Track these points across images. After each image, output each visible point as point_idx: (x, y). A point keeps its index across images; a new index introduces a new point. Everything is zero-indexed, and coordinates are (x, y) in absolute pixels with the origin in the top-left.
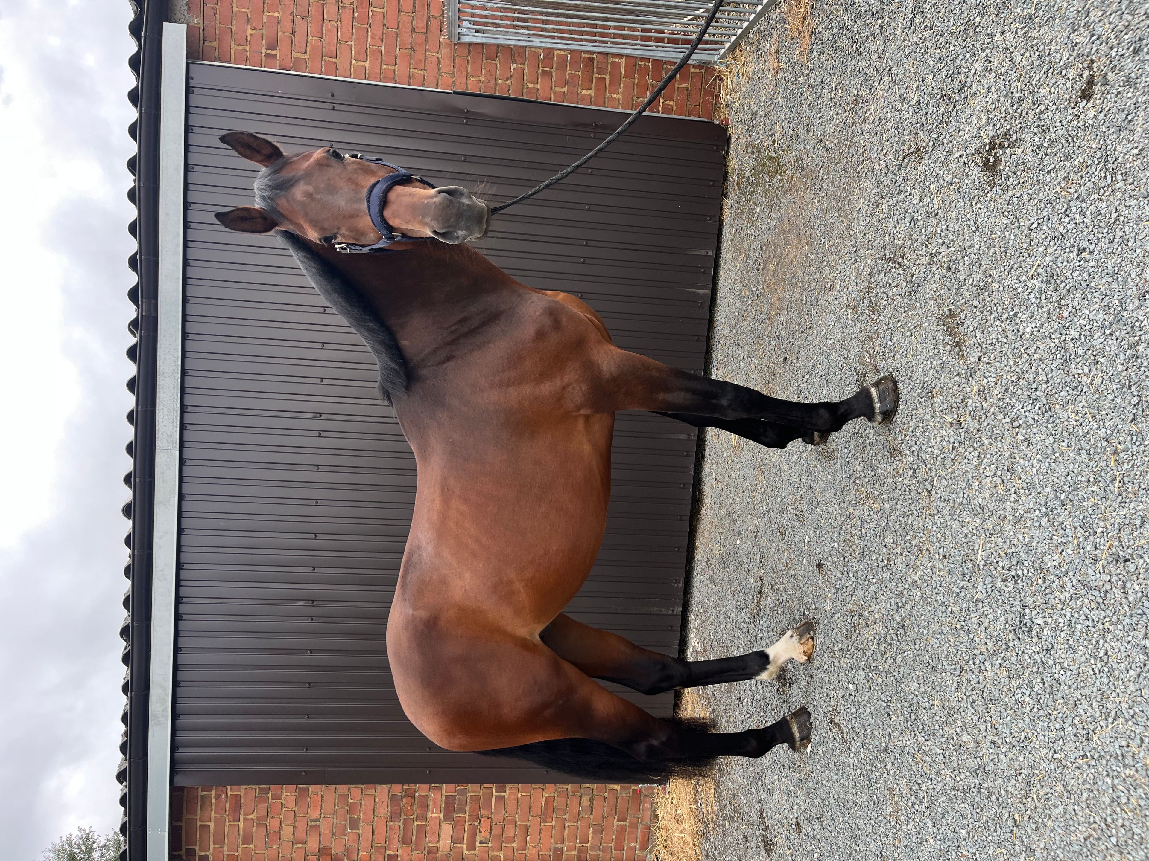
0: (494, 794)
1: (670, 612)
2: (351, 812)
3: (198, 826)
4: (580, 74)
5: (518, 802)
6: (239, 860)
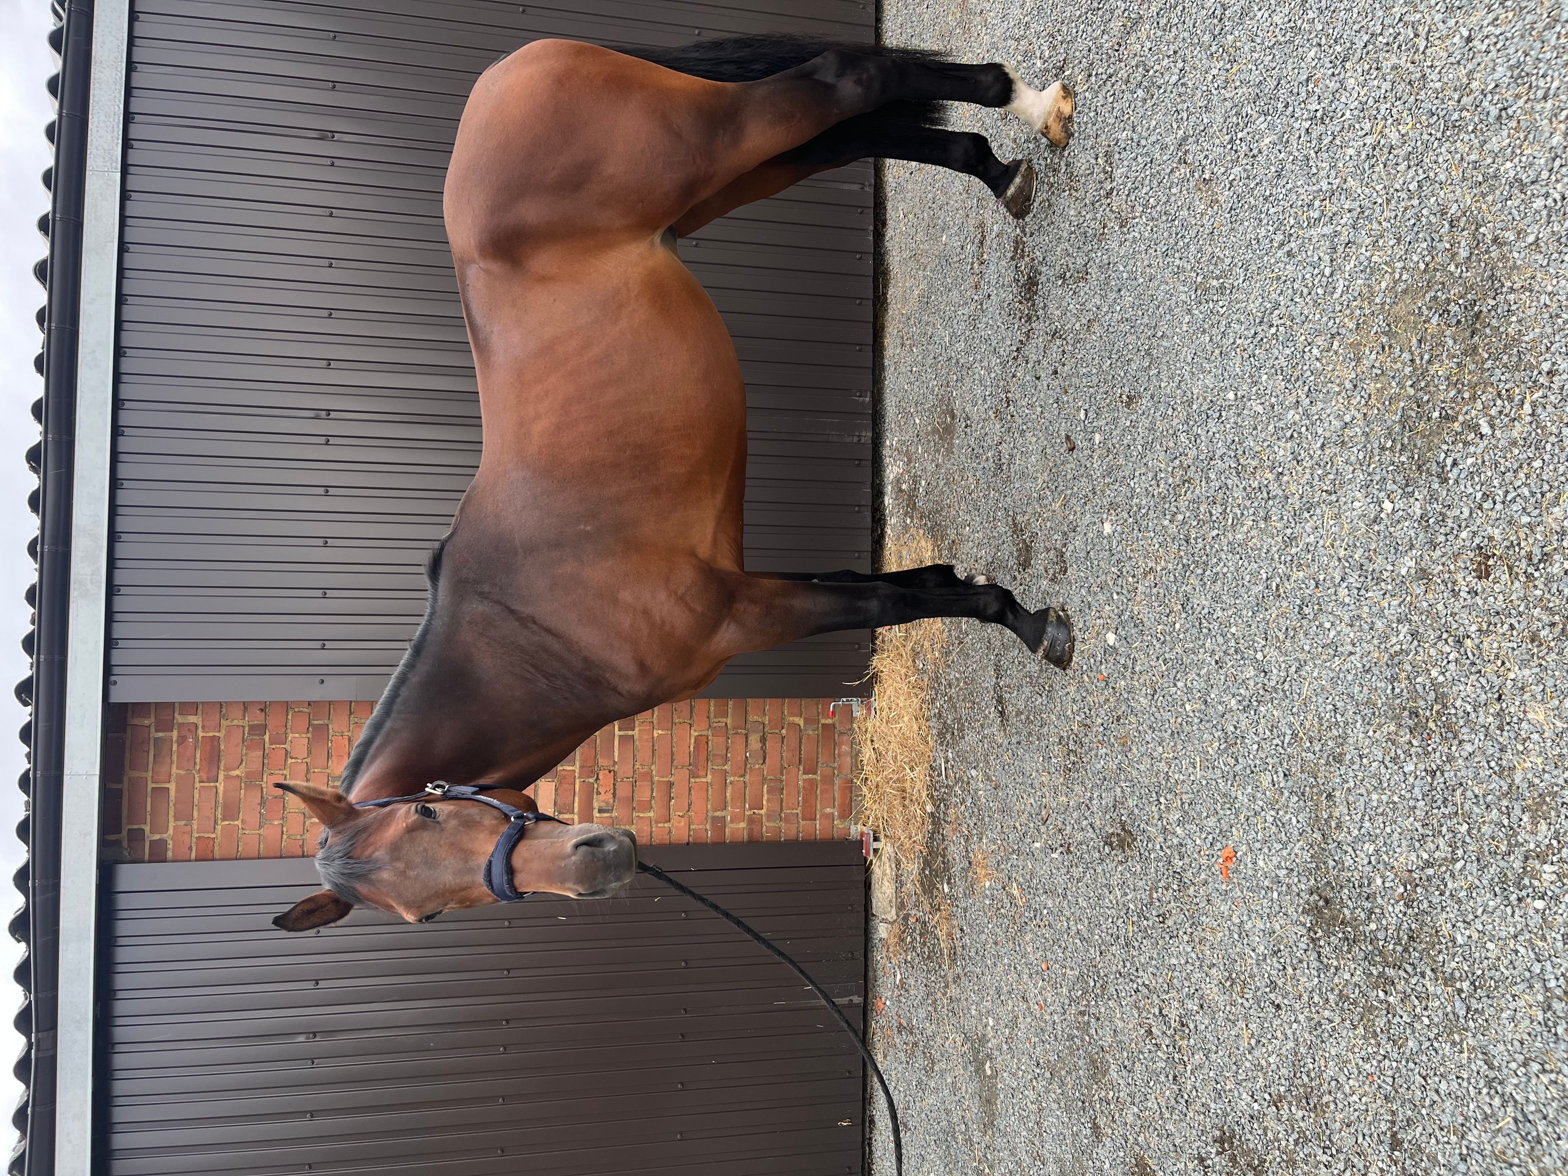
0: (617, 732)
1: (855, 440)
3: (149, 789)
5: (653, 746)
6: (216, 848)
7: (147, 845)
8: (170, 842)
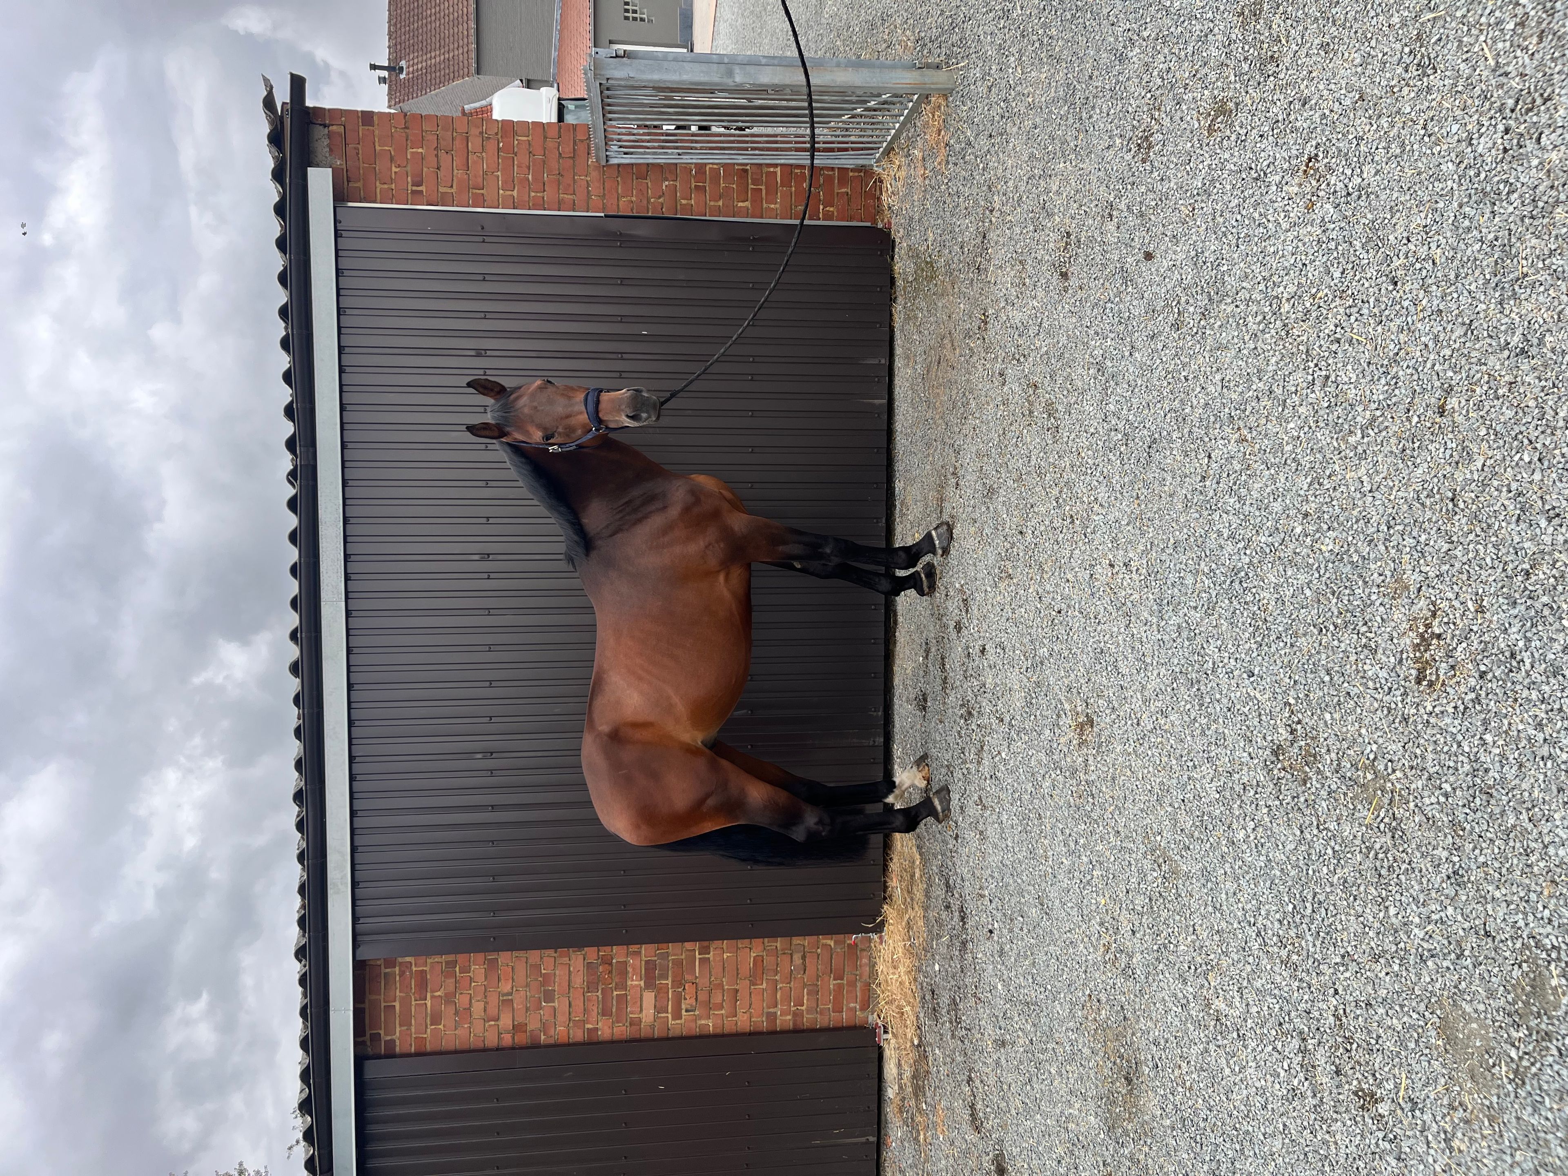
0: (697, 956)
1: (871, 743)
2: (544, 983)
3: (382, 1007)
4: (734, 186)
5: (724, 964)
6: (428, 1044)
7: (383, 1044)
8: (397, 1041)
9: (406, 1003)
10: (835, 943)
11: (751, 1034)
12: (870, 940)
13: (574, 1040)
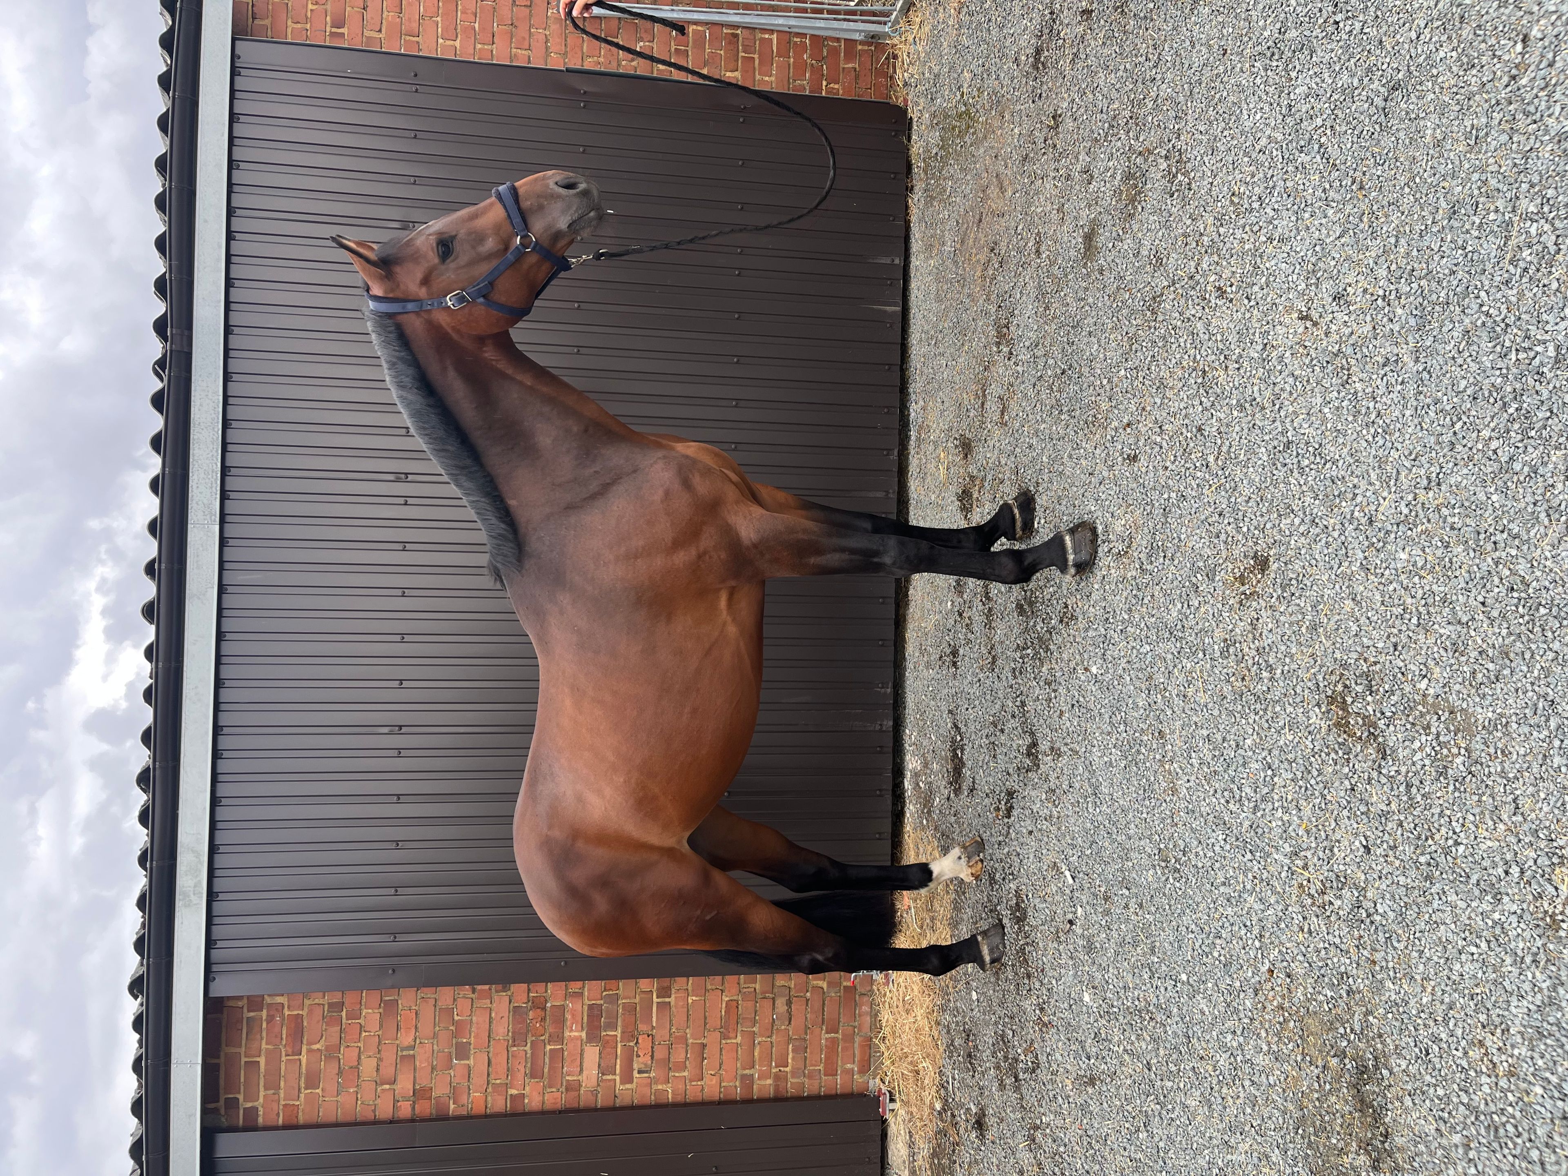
0: (655, 999)
1: (878, 727)
2: (456, 1035)
3: (243, 1063)
4: (722, 52)
5: (688, 1011)
6: (300, 1114)
7: (241, 1112)
8: (260, 1109)
9: (273, 1057)
10: (830, 984)
11: (720, 1103)
12: (872, 981)
13: (492, 1111)
